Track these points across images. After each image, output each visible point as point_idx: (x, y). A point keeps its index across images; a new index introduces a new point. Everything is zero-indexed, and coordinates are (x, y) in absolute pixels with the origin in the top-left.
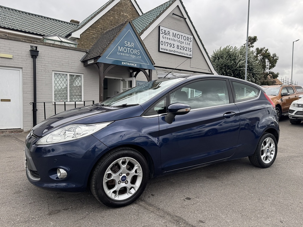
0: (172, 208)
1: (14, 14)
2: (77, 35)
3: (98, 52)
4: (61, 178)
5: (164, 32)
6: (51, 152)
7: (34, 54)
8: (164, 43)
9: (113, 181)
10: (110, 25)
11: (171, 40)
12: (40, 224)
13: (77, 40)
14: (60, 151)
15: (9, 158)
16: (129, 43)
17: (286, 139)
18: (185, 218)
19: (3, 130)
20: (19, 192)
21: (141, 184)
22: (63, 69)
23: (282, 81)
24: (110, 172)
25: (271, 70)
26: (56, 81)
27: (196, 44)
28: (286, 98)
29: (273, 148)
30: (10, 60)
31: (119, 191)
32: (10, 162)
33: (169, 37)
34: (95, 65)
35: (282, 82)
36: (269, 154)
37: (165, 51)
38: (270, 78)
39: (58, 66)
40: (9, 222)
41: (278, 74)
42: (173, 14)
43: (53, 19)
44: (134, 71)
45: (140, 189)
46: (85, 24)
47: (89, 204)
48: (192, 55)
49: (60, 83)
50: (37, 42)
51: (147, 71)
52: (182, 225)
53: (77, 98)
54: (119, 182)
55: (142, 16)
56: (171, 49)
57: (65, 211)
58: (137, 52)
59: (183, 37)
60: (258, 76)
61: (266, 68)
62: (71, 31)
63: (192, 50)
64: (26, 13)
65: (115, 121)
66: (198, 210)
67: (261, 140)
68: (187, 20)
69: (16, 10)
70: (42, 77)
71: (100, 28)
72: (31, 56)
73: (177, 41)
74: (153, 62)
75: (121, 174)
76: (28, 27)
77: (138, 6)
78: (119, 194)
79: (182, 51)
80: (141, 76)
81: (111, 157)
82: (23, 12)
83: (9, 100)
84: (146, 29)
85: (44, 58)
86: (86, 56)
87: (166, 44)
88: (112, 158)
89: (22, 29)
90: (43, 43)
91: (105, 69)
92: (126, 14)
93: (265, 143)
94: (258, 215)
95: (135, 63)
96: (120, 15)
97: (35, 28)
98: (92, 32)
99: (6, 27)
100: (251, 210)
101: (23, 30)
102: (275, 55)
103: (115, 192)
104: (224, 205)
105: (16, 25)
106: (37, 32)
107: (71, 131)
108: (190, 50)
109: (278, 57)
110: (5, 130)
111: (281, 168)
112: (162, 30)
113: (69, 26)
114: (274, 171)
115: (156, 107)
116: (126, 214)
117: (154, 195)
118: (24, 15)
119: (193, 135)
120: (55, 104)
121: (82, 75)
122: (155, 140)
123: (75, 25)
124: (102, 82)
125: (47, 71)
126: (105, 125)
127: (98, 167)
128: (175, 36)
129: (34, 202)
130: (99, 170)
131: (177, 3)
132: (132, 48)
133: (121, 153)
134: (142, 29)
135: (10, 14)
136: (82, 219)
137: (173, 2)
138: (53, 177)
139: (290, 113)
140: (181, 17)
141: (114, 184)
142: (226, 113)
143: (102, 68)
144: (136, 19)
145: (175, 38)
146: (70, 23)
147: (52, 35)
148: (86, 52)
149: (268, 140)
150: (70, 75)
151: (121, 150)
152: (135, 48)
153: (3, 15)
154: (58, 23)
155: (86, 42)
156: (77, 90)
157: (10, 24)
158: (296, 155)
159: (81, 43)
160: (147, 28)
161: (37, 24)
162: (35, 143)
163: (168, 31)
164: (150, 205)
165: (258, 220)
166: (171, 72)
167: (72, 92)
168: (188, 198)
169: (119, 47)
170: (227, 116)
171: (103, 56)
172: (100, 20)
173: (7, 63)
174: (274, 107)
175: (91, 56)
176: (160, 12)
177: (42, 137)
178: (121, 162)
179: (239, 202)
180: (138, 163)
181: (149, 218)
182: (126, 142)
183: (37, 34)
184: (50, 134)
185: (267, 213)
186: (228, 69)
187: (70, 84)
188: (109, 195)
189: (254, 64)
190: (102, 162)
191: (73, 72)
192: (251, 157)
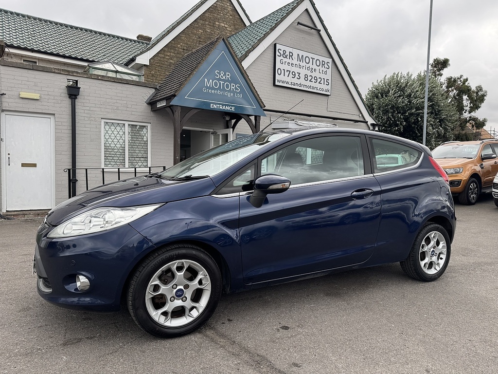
0: (255, 342)
1: (47, 29)
2: (144, 59)
3: (172, 89)
4: (81, 290)
5: (282, 53)
6: (72, 249)
7: (73, 92)
8: (283, 71)
9: (162, 296)
10: (198, 42)
11: (294, 66)
12: (46, 358)
13: (144, 68)
14: (87, 247)
15: (25, 257)
16: (222, 73)
17: (480, 233)
18: (272, 359)
19: (24, 212)
20: (27, 309)
21: (208, 302)
22: (119, 115)
23: (493, 132)
24: (157, 282)
25: (473, 114)
26: (107, 134)
27: (337, 72)
28: (490, 162)
29: (442, 249)
30: (36, 101)
31: (173, 312)
33: (290, 61)
34: (168, 110)
35: (493, 135)
36: (434, 259)
37: (285, 85)
38: (470, 128)
39: (110, 111)
40: (3, 353)
41: (485, 120)
42: (299, 23)
43: (109, 35)
44: (232, 118)
45: (207, 310)
46: (158, 41)
47: (128, 330)
48: (330, 91)
49: (113, 138)
50: (77, 72)
51: (252, 118)
52: (265, 370)
53: (140, 161)
54: (172, 298)
55: (249, 28)
56: (295, 80)
57: (89, 341)
58: (236, 88)
59: (314, 61)
60: (450, 124)
61: (464, 111)
62: (136, 54)
63: (330, 81)
64: (66, 26)
65: (167, 203)
66: (295, 347)
67: (421, 235)
68: (323, 33)
69: (51, 22)
70: (85, 129)
71: (181, 49)
72: (68, 96)
73: (304, 68)
74: (261, 103)
75: (175, 286)
76: (69, 48)
77: (244, 11)
78: (172, 317)
79: (313, 84)
80: (243, 127)
81: (159, 259)
82: (61, 25)
83: (34, 165)
84: (252, 48)
85: (89, 98)
86: (155, 95)
87: (287, 74)
88: (161, 260)
89: (60, 51)
90: (87, 74)
91: (182, 116)
92: (223, 25)
93: (428, 241)
94: (392, 359)
95: (232, 106)
96: (214, 27)
97: (80, 50)
98: (169, 54)
99: (35, 49)
100: (383, 349)
101: (61, 54)
102: (480, 89)
103: (165, 314)
104: (341, 340)
105: (50, 45)
106: (83, 56)
107: (99, 218)
108: (327, 82)
109: (486, 92)
110: (28, 212)
111: (456, 282)
112: (279, 51)
113: (134, 45)
114: (443, 287)
115: (237, 181)
116: (180, 348)
117: (232, 320)
118: (63, 30)
120: (103, 172)
121: (149, 126)
122: (232, 233)
123: (143, 43)
124: (179, 136)
125: (93, 119)
126: (150, 209)
127: (137, 274)
128: (300, 58)
129: (46, 325)
130: (139, 279)
131: (306, 5)
132: (228, 81)
133: (174, 254)
134: (247, 49)
135: (42, 27)
136: (111, 354)
137: (298, 4)
138: (70, 288)
139: (494, 188)
140: (312, 28)
141: (163, 301)
142: (356, 191)
143: (178, 114)
144: (240, 33)
145: (301, 63)
146: (135, 41)
147: (105, 60)
148: (156, 89)
149: (432, 234)
150: (129, 125)
151: (175, 248)
152: (233, 80)
153: (31, 30)
154: (116, 41)
155: (159, 70)
156: (140, 149)
157: (40, 45)
158: (490, 261)
159: (150, 73)
160: (254, 48)
161: (83, 43)
162: (45, 236)
163: (290, 52)
164: (223, 336)
165: (388, 366)
166: (294, 120)
167: (133, 152)
168: (285, 326)
169: (206, 79)
170: (358, 195)
171: (179, 94)
172: (181, 35)
173: (31, 107)
174: (447, 181)
175: (162, 95)
176: (277, 20)
177: (56, 226)
178: (175, 267)
179: (366, 336)
180: (203, 270)
181: (215, 355)
182: (183, 236)
183: (82, 60)
184: (69, 222)
185: (408, 356)
186: (398, 113)
187: (130, 139)
188: (156, 318)
189: (442, 104)
190: (144, 267)
191: (134, 120)
192: (404, 263)
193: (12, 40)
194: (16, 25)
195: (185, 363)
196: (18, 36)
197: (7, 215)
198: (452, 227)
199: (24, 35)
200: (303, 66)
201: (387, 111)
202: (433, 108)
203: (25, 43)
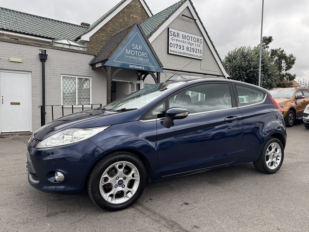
0: (168, 213)
1: (25, 18)
2: (86, 37)
3: (105, 56)
4: (59, 181)
5: (173, 34)
6: (51, 155)
7: (43, 58)
8: (173, 45)
9: (110, 184)
10: (120, 27)
11: (180, 41)
12: (37, 225)
13: (86, 43)
14: (60, 154)
15: (16, 161)
16: (137, 46)
18: (180, 223)
19: (12, 133)
20: (20, 194)
21: (138, 188)
22: (72, 72)
24: (107, 176)
25: (288, 72)
26: (64, 84)
27: (206, 46)
28: (301, 101)
29: (279, 153)
30: (20, 64)
31: (116, 194)
32: (16, 164)
33: (178, 39)
34: (103, 68)
36: (274, 159)
37: (175, 53)
38: (286, 80)
39: (66, 69)
40: (8, 222)
41: (295, 75)
42: (183, 15)
43: (64, 23)
44: (142, 74)
45: (138, 193)
46: (95, 26)
47: (87, 207)
48: (202, 57)
49: (68, 86)
50: (46, 45)
51: (155, 74)
52: (177, 230)
53: (85, 101)
54: (116, 186)
55: (151, 18)
56: (181, 51)
57: (63, 214)
58: (145, 55)
59: (193, 38)
60: (274, 78)
61: (283, 70)
62: (81, 34)
63: (202, 51)
64: (37, 17)
65: (112, 125)
66: (194, 216)
67: (266, 145)
68: (198, 21)
69: (27, 14)
70: (50, 81)
71: (109, 31)
72: (40, 60)
73: (186, 43)
74: (161, 64)
75: (118, 178)
76: (39, 30)
77: (148, 8)
78: (116, 198)
79: (192, 53)
80: (149, 79)
81: (108, 161)
82: (34, 16)
83: (19, 104)
84: (155, 31)
85: (53, 61)
86: (94, 60)
87: (176, 46)
88: (109, 162)
89: (33, 32)
90: (52, 46)
91: (112, 73)
92: (135, 16)
93: (270, 149)
94: (256, 222)
95: (143, 66)
96: (129, 17)
97: (46, 32)
98: (102, 34)
99: (18, 31)
100: (249, 216)
101: (34, 34)
102: (291, 56)
103: (111, 196)
104: (222, 211)
105: (27, 29)
106: (48, 35)
107: (69, 135)
108: (200, 51)
109: (295, 58)
110: (15, 133)
111: (288, 174)
112: (171, 32)
113: (80, 29)
114: (280, 177)
115: (155, 111)
116: (122, 217)
117: (152, 199)
118: (35, 19)
119: (199, 139)
120: (63, 108)
121: (91, 79)
122: (152, 144)
123: (85, 27)
124: (110, 85)
125: (56, 74)
126: (101, 129)
127: (94, 171)
128: (184, 37)
129: (34, 204)
130: (95, 173)
131: (187, 4)
132: (140, 50)
133: (117, 158)
134: (151, 31)
135: (22, 18)
136: (78, 221)
137: (182, 3)
138: (51, 180)
139: (304, 116)
140: (191, 18)
141: (110, 187)
143: (109, 71)
144: (146, 21)
145: (184, 40)
146: (80, 26)
147: (62, 38)
148: (95, 55)
149: (273, 144)
150: (78, 78)
151: (118, 154)
152: (143, 50)
153: (15, 19)
154: (68, 26)
155: (95, 45)
156: (85, 93)
157: (21, 28)
158: (306, 161)
159: (90, 46)
160: (155, 30)
161: (47, 27)
162: (34, 147)
163: (177, 33)
164: (147, 209)
165: (254, 227)
166: (180, 75)
167: (81, 95)
168: (186, 203)
169: (127, 50)
170: (229, 120)
171: (110, 59)
172: (109, 22)
173: (17, 67)
174: (281, 111)
175: (99, 59)
176: (169, 13)
177: (41, 141)
178: (118, 166)
179: (237, 208)
180: (135, 168)
181: (145, 222)
182: (122, 146)
183: (47, 38)
184: (50, 138)
185: (265, 220)
186: (242, 71)
187: (79, 87)
188: (106, 199)
189: (269, 66)
190: (99, 166)
191: (81, 75)
192: (255, 163)
193: (3, 26)
194: (5, 16)
195: (126, 227)
196: (6, 23)
197: (2, 135)
198: (284, 140)
199: (10, 22)
200: (186, 42)
201: (236, 70)
202: (264, 68)
203: (11, 27)
